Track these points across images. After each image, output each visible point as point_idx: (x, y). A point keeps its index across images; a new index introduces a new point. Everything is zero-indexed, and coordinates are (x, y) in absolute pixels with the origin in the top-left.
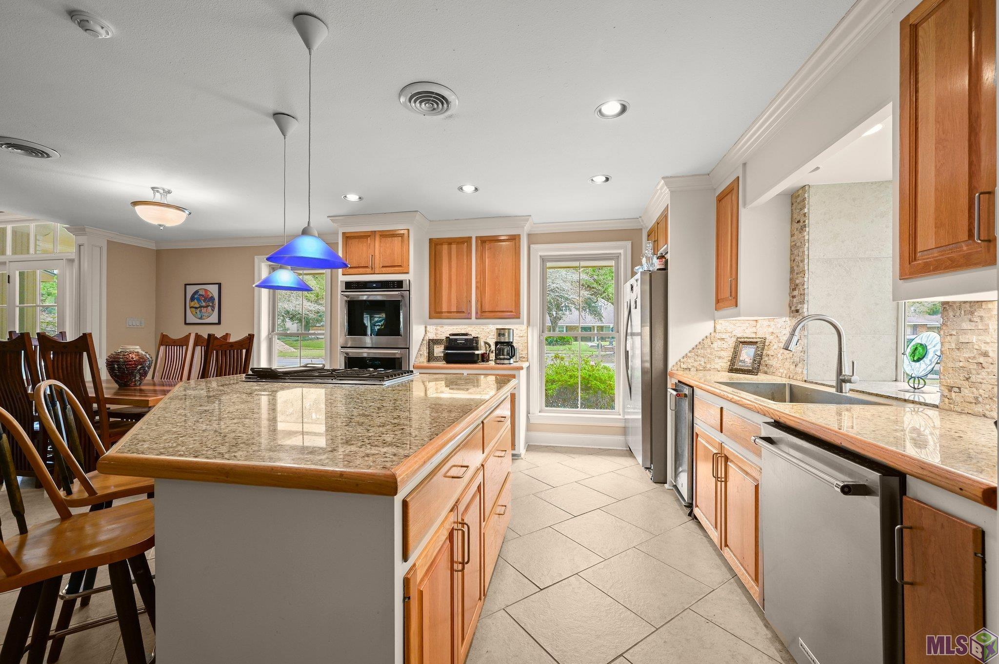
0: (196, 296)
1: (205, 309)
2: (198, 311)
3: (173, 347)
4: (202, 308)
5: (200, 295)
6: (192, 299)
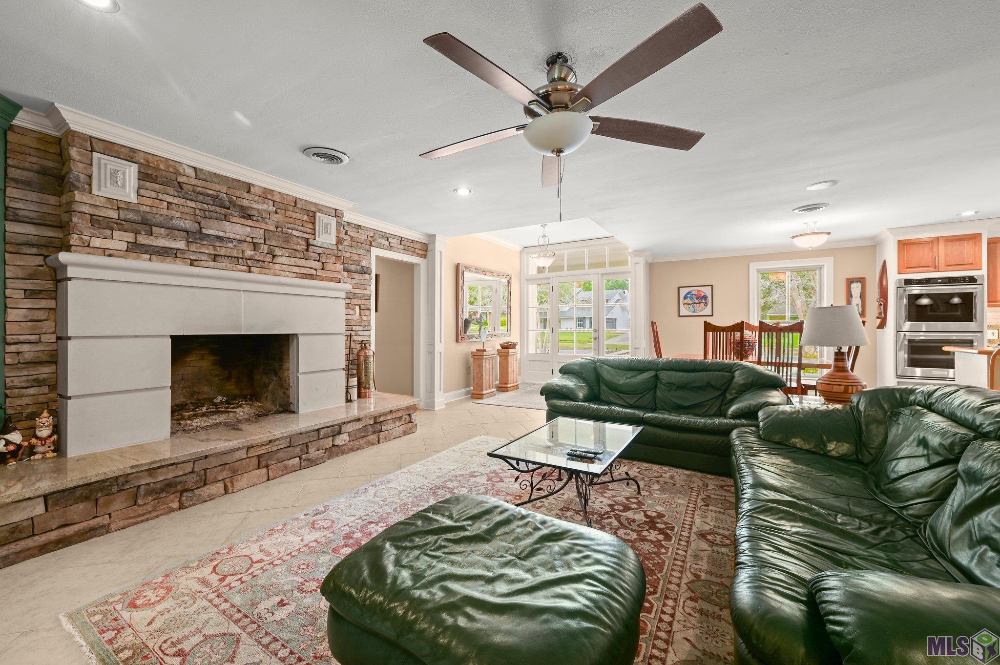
0: (689, 296)
1: (698, 305)
2: (691, 306)
4: (695, 304)
5: (693, 295)
6: (685, 298)
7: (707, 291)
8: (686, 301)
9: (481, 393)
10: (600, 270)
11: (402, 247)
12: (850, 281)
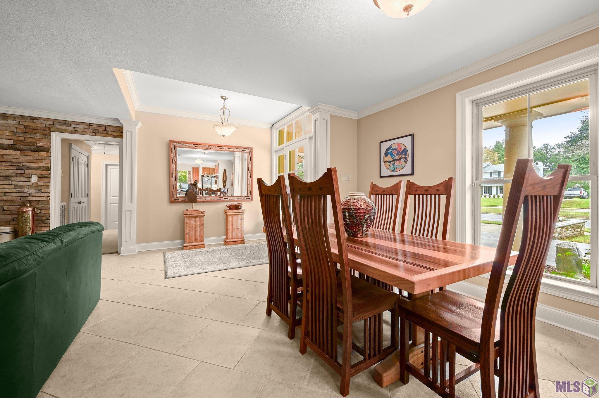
0: (389, 151)
1: (398, 161)
2: (391, 164)
3: (382, 196)
4: (395, 161)
5: (393, 149)
6: (386, 154)
7: (407, 142)
8: (387, 159)
11: (90, 131)
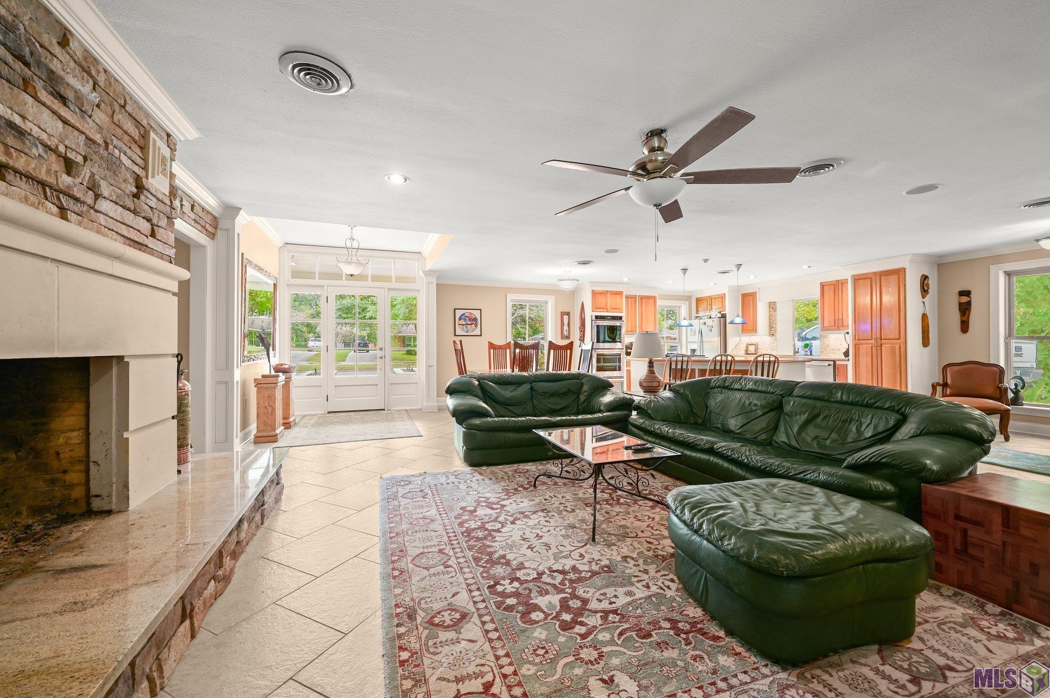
7: (477, 314)
8: (460, 322)
9: (273, 433)
10: (387, 285)
11: (192, 216)
12: (563, 314)
